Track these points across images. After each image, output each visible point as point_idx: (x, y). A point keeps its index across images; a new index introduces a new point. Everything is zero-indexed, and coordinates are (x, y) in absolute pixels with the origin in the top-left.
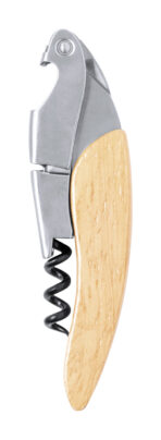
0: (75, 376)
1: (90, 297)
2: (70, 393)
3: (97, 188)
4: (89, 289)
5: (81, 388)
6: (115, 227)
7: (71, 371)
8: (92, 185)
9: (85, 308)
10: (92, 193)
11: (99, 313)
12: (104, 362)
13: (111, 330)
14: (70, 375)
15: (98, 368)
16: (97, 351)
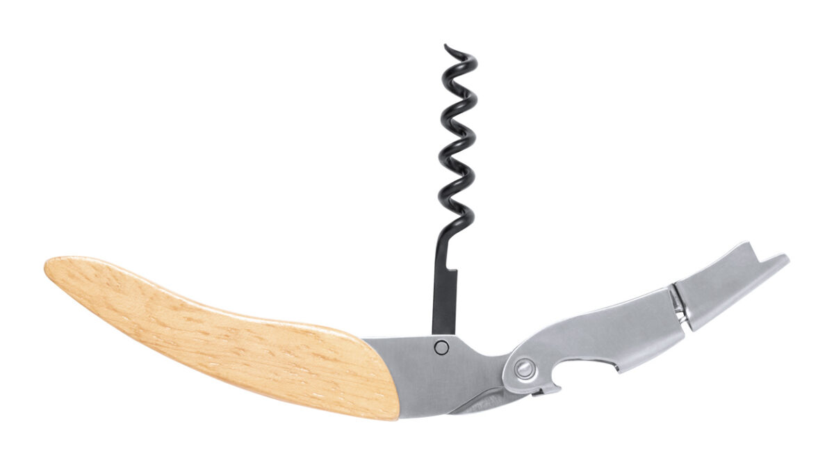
0: (91, 273)
1: (189, 319)
2: (71, 262)
3: (330, 365)
4: (199, 321)
5: (72, 276)
6: (271, 375)
7: (99, 269)
8: (335, 360)
9: (175, 309)
10: (324, 357)
11: (164, 325)
12: (98, 315)
13: (138, 334)
14: (94, 267)
15: (93, 306)
16: (115, 310)
